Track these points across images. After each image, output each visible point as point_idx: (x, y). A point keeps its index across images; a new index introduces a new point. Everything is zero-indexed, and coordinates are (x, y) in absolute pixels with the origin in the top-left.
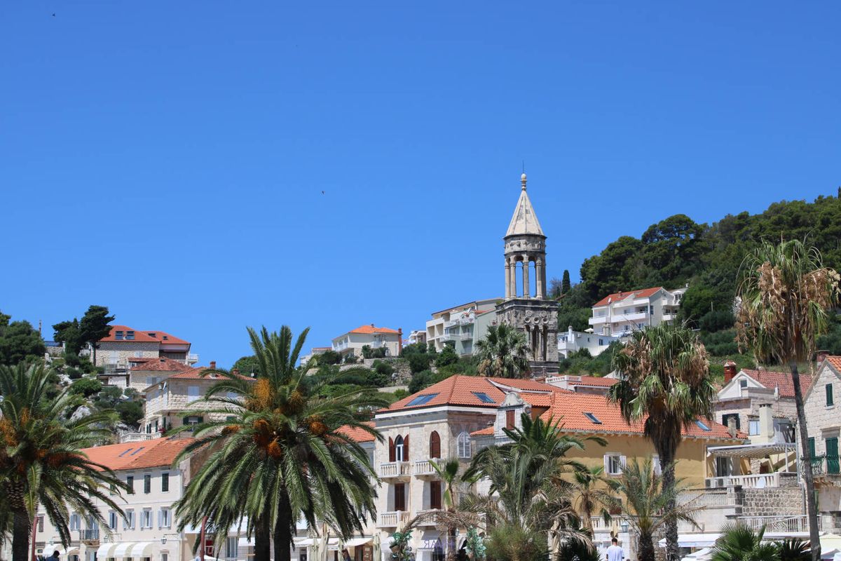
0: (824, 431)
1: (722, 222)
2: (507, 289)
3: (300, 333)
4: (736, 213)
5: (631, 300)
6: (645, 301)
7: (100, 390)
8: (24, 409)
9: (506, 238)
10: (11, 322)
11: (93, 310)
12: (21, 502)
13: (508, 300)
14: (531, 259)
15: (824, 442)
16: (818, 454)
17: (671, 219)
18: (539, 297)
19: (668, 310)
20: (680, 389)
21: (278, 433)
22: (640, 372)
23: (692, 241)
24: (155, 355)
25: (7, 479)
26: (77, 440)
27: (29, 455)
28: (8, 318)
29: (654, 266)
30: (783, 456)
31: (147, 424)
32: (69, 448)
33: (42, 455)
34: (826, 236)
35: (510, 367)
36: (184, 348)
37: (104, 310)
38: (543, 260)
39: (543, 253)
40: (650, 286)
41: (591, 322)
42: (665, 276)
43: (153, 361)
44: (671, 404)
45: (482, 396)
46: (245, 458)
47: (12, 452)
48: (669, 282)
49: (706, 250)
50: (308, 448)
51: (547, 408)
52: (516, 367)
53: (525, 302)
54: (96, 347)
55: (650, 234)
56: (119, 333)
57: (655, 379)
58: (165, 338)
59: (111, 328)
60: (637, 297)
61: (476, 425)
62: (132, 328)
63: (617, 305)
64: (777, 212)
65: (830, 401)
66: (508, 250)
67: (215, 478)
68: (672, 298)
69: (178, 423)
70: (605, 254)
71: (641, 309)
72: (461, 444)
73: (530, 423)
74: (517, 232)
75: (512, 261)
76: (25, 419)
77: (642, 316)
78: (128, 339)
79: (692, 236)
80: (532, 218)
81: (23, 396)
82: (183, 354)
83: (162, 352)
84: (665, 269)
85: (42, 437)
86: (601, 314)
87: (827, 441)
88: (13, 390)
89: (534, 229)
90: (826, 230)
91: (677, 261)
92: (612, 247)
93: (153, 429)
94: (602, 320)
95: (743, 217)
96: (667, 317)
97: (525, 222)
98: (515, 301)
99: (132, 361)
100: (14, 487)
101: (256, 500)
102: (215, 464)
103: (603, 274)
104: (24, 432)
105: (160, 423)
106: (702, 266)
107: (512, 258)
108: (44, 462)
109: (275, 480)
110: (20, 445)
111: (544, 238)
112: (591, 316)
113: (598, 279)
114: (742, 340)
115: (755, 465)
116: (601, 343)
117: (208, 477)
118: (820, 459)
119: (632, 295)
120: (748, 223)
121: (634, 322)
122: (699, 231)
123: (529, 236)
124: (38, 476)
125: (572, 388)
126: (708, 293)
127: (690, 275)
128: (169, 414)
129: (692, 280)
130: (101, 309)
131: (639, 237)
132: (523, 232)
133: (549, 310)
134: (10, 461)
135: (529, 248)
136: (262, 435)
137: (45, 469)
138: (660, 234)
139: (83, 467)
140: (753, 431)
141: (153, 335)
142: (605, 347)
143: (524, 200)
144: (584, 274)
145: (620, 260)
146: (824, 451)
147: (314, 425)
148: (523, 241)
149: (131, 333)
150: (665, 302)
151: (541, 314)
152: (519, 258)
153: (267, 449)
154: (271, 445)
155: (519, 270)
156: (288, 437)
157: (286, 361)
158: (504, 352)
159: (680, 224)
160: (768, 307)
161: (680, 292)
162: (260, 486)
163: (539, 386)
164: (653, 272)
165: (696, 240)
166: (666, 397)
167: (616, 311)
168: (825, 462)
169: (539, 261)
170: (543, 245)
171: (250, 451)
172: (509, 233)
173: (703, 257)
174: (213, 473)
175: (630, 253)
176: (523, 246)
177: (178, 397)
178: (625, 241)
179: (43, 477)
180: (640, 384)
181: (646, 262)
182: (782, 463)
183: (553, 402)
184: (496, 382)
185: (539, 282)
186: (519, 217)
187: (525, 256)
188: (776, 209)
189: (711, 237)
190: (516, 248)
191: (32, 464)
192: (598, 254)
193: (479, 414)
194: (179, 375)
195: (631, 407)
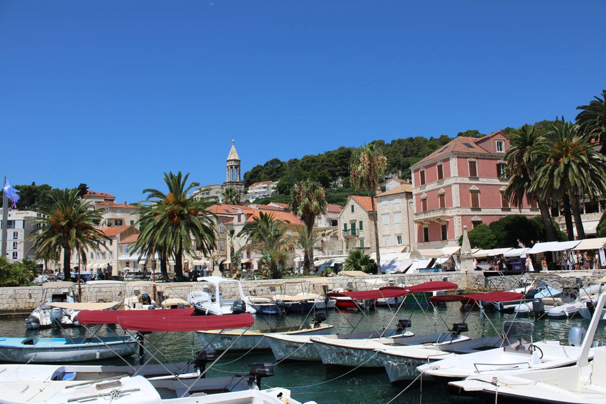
0: (350, 221)
1: (289, 161)
2: (227, 178)
3: (186, 175)
4: (293, 158)
5: (261, 185)
6: (266, 185)
7: (85, 212)
8: (68, 207)
9: (227, 161)
10: (52, 189)
11: (82, 185)
12: (68, 244)
13: (227, 181)
14: (235, 168)
15: (350, 225)
16: (348, 229)
17: (273, 160)
18: (238, 181)
19: (273, 188)
20: (315, 203)
21: (177, 215)
22: (301, 197)
23: (280, 167)
24: (103, 200)
25: (62, 235)
26: (90, 219)
27: (70, 225)
28: (51, 187)
29: (268, 175)
30: (329, 231)
31: (102, 223)
32: (87, 223)
33: (75, 225)
34: (323, 165)
35: (233, 202)
36: (113, 199)
37: (85, 185)
38: (240, 168)
39: (239, 166)
40: (267, 181)
41: (248, 192)
42: (271, 178)
43: (103, 202)
44: (312, 208)
45: (227, 211)
46: (165, 224)
47: (64, 224)
48: (273, 179)
49: (284, 170)
50: (190, 221)
51: (252, 214)
52: (235, 202)
53: (233, 182)
54: (82, 198)
55: (266, 164)
56: (90, 193)
57: (307, 199)
58: (106, 195)
59: (87, 191)
60: (263, 184)
61: (226, 221)
62: (95, 192)
63: (256, 186)
64: (306, 158)
65: (353, 211)
66: (228, 165)
67: (152, 232)
68: (274, 184)
69: (113, 223)
70: (252, 170)
71: (265, 188)
72: (220, 227)
73: (263, 215)
74: (231, 159)
75: (229, 168)
76: (68, 211)
77: (265, 190)
78: (93, 195)
79: (280, 165)
80: (236, 154)
81: (67, 202)
82: (112, 200)
83: (105, 200)
84: (271, 175)
85: (76, 218)
86: (252, 189)
87: (352, 224)
88: (63, 199)
89: (237, 158)
90: (323, 164)
91: (274, 173)
92: (254, 168)
93: (104, 225)
94: (252, 191)
95: (295, 159)
96: (273, 191)
97: (233, 155)
98: (230, 182)
99: (95, 202)
100: (64, 238)
101: (170, 241)
102: (152, 226)
103: (252, 177)
104: (68, 216)
105: (107, 223)
106: (283, 175)
107: (229, 167)
108: (77, 228)
109: (177, 233)
110: (67, 221)
111: (240, 161)
112: (248, 190)
113: (250, 178)
114: (352, 181)
115: (320, 233)
116: (253, 198)
117: (149, 232)
118: (349, 230)
119: (262, 183)
120: (297, 162)
121: (262, 192)
122: (282, 164)
123: (235, 160)
124: (75, 233)
125: (258, 208)
126: (286, 183)
127: (279, 177)
128: (110, 219)
129: (280, 179)
130: (84, 185)
131: (263, 165)
132: (233, 159)
133: (242, 185)
134: (62, 227)
135: (235, 164)
136: (171, 215)
137: (77, 231)
138: (270, 164)
139: (93, 231)
140: (319, 223)
141: (102, 194)
142: (254, 199)
143: (233, 148)
144: (245, 177)
145: (257, 172)
146: (350, 228)
147: (192, 211)
148: (233, 162)
149: (94, 193)
150: (272, 186)
151: (239, 186)
152: (232, 168)
153: (173, 221)
154: (175, 219)
155: (231, 171)
156: (182, 216)
157: (180, 185)
158: (231, 197)
159: (276, 161)
160: (364, 169)
161: (277, 182)
162: (171, 236)
163: (246, 208)
164: (267, 176)
165: (281, 166)
166: (311, 206)
167: (256, 188)
168: (350, 231)
169: (238, 169)
170: (239, 163)
171: (166, 222)
172: (228, 159)
173: (283, 172)
174: (151, 230)
175: (260, 170)
176: (233, 163)
177: (113, 214)
178: (258, 166)
179: (76, 234)
180: (301, 201)
181: (265, 173)
182: (330, 233)
183: (254, 212)
184: (232, 206)
185: (238, 176)
186: (232, 154)
187: (234, 167)
188: (306, 157)
189: (285, 166)
190: (231, 164)
191: (71, 228)
192: (250, 171)
193: (227, 217)
194: (113, 206)
195: (298, 210)
